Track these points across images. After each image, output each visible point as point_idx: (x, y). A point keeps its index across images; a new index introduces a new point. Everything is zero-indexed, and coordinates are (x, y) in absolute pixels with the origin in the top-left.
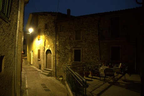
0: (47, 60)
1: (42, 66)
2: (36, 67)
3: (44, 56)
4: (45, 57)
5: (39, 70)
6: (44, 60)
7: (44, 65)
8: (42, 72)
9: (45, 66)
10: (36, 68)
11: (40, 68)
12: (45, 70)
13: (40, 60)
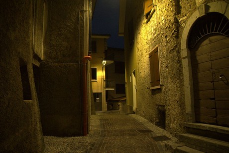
0: (200, 75)
1: (173, 111)
2: (145, 117)
3: (179, 61)
4: (185, 63)
5: (158, 131)
6: (181, 81)
7: (182, 105)
8: (173, 142)
9: (189, 109)
10: (146, 120)
11: (162, 123)
12: (189, 130)
13: (159, 90)
